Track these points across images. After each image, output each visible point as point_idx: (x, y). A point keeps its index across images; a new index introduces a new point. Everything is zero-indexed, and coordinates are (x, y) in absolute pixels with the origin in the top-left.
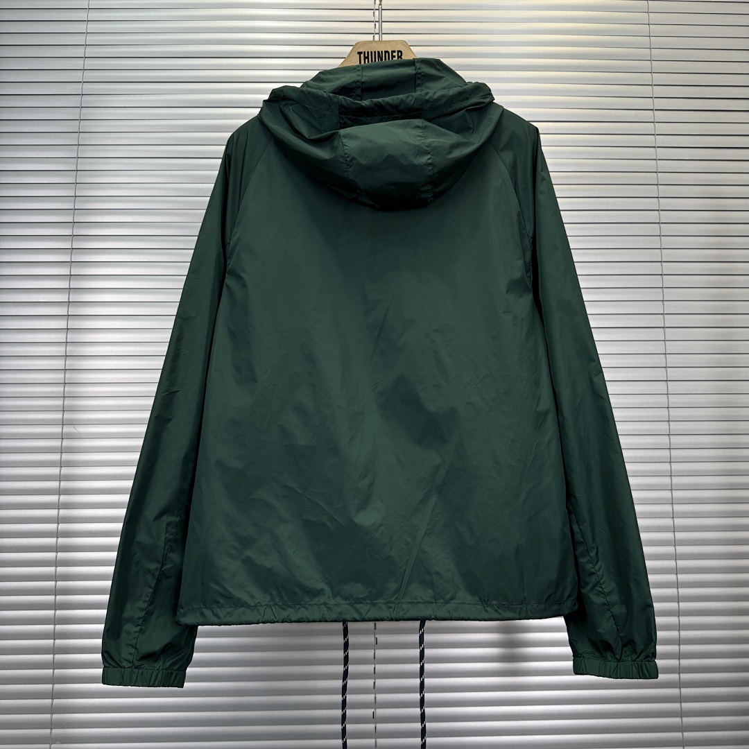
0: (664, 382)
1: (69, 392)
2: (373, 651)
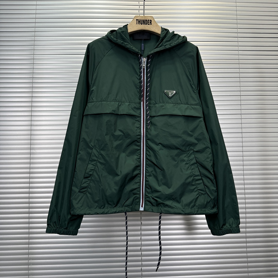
0: (241, 133)
1: (32, 138)
2: (140, 227)
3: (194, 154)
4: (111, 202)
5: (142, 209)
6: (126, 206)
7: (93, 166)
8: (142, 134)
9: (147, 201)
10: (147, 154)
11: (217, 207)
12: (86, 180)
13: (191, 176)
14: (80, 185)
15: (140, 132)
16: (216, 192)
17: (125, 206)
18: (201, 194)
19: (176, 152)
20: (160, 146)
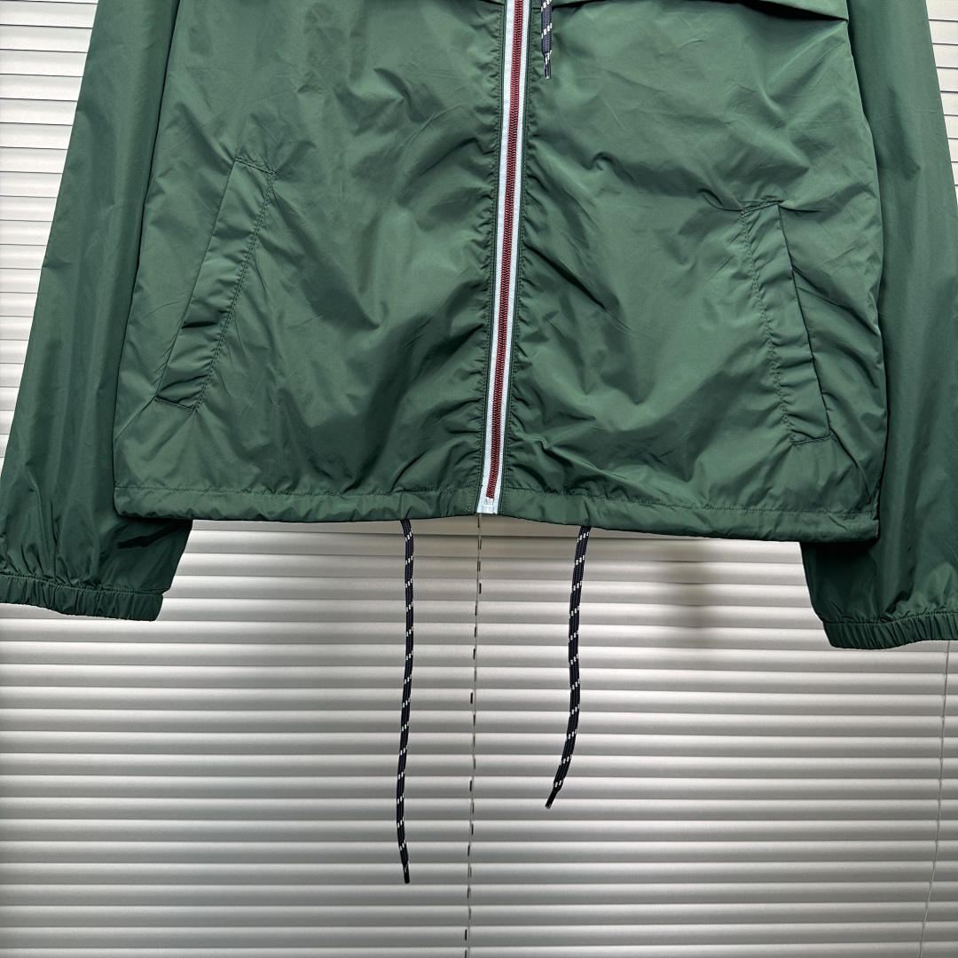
2: (474, 603)
3: (782, 228)
4: (330, 462)
5: (487, 506)
6: (408, 487)
7: (229, 264)
8: (507, 107)
9: (520, 468)
10: (528, 220)
11: (878, 506)
12: (195, 338)
13: (758, 344)
14: (163, 361)
15: (494, 93)
16: (880, 428)
17: (405, 490)
18: (803, 437)
19: (687, 208)
20: (603, 173)
